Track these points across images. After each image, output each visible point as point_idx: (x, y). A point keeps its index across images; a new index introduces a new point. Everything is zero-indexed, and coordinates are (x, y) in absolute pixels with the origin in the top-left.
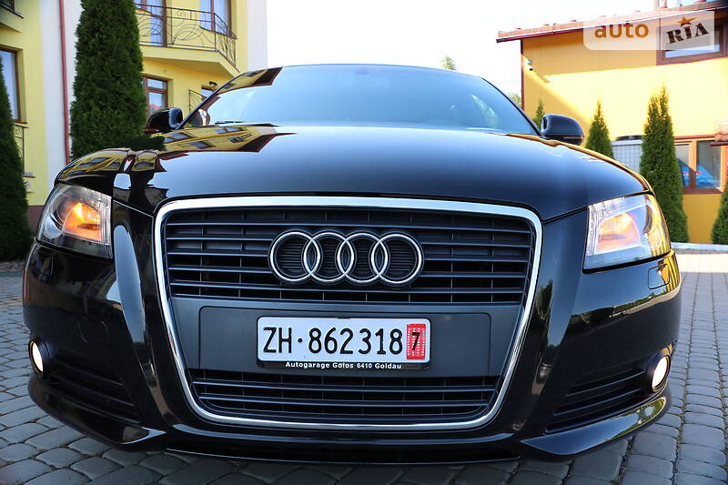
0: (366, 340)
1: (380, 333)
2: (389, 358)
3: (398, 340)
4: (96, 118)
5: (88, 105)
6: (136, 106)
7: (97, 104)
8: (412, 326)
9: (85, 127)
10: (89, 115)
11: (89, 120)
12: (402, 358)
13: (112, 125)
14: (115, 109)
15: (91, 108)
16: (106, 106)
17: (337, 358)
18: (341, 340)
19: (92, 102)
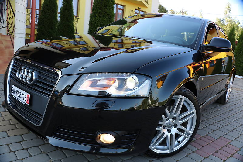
0: (22, 95)
1: (24, 95)
2: (24, 101)
3: (25, 97)
4: (98, 20)
5: (95, 15)
6: (111, 17)
7: (98, 15)
8: (28, 95)
9: (94, 23)
10: (95, 19)
11: (95, 20)
12: (26, 102)
13: (102, 23)
14: (104, 17)
15: (96, 17)
16: (101, 16)
17: (19, 98)
18: (20, 94)
19: (97, 15)
